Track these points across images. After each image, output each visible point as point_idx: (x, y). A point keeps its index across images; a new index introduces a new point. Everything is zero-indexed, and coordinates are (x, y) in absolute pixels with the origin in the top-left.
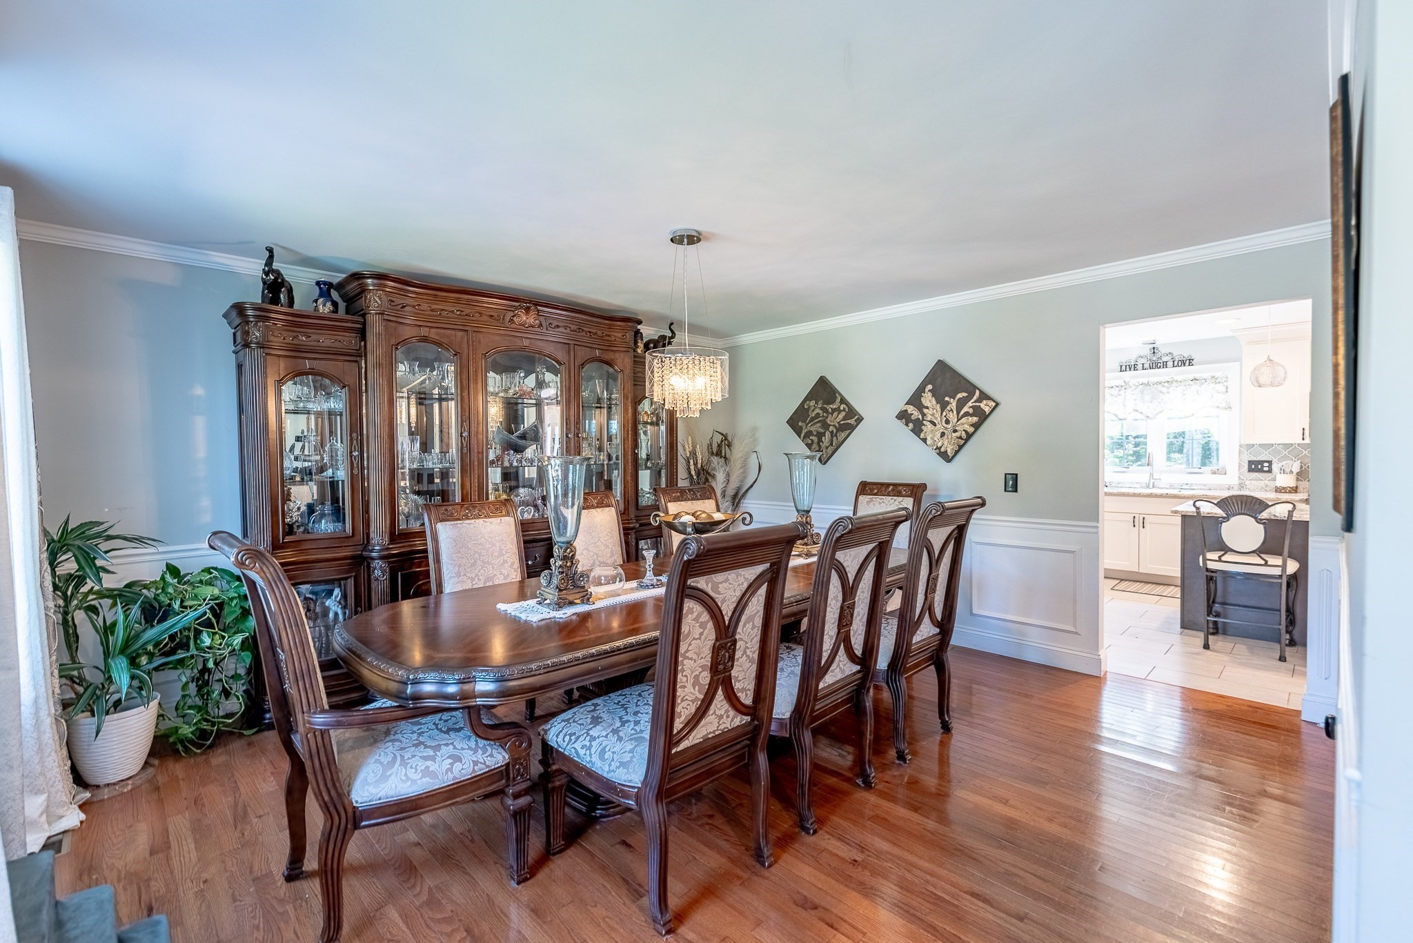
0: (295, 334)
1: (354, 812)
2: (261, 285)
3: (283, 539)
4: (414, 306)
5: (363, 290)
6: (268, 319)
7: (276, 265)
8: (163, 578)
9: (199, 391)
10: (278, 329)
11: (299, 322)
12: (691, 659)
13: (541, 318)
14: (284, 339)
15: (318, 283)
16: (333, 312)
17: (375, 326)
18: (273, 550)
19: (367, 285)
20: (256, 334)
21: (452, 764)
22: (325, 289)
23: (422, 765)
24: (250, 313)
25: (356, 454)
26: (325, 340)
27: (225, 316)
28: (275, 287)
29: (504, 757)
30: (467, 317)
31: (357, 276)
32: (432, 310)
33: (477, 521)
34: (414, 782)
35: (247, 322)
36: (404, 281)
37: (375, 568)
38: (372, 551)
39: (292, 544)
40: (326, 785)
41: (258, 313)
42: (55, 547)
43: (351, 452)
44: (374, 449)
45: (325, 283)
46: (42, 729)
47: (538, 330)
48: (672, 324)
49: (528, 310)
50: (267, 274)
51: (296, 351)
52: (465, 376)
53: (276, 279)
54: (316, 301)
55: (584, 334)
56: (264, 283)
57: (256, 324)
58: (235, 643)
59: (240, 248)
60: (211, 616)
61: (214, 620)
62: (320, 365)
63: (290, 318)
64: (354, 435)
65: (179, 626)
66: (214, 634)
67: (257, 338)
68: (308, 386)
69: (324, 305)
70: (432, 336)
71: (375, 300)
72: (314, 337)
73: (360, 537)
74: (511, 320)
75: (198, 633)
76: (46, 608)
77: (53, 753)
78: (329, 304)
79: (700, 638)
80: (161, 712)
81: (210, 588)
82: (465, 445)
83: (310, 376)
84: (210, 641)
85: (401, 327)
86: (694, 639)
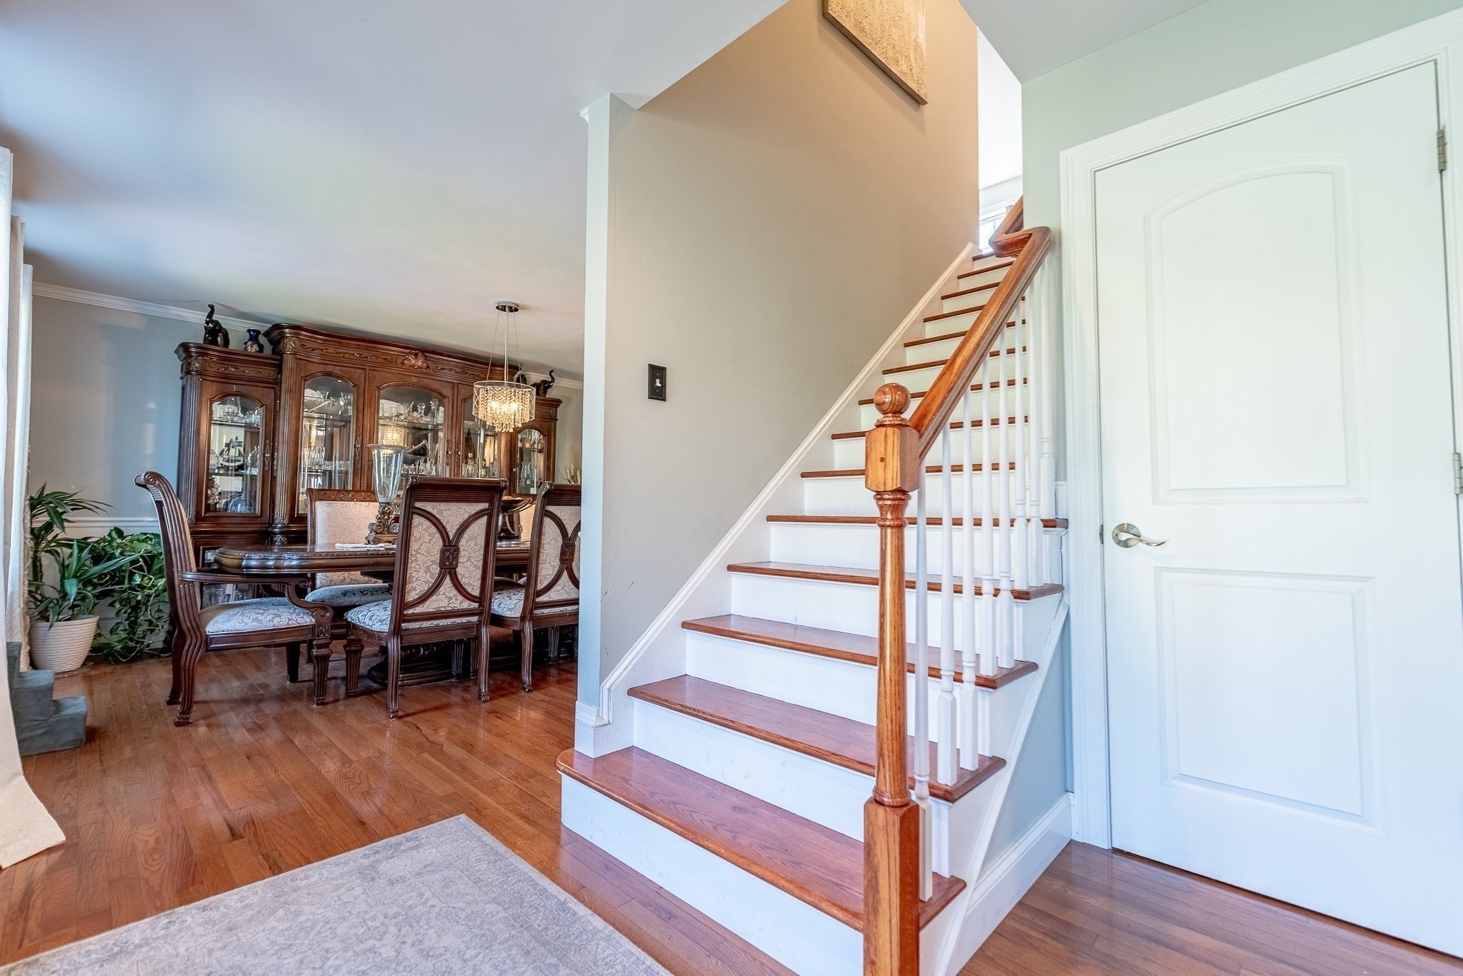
0: (226, 366)
1: (207, 638)
2: (204, 331)
3: (205, 514)
4: (322, 350)
5: (283, 336)
6: (206, 355)
7: (215, 317)
8: (110, 535)
9: (152, 405)
10: (214, 362)
11: (229, 358)
12: (423, 555)
13: (429, 362)
14: (218, 369)
15: (249, 331)
16: (259, 352)
17: (289, 363)
18: (196, 521)
19: (286, 333)
20: (196, 365)
21: (273, 618)
22: (254, 336)
23: (254, 616)
24: (193, 350)
25: (267, 455)
26: (249, 371)
27: (176, 352)
28: (215, 332)
29: (311, 620)
30: (365, 359)
31: (277, 326)
32: (337, 353)
33: (349, 503)
34: (247, 624)
35: (190, 357)
36: (315, 331)
37: (276, 541)
38: (275, 528)
39: (212, 519)
40: (189, 617)
41: (198, 350)
42: (34, 504)
43: (264, 454)
44: (283, 452)
45: (254, 331)
46: (14, 615)
47: (426, 371)
48: (552, 371)
49: (416, 355)
50: (207, 323)
51: (226, 378)
52: (361, 403)
53: (215, 326)
54: (246, 343)
55: (468, 375)
56: (206, 328)
57: (196, 359)
58: (159, 584)
59: (191, 304)
60: (143, 564)
61: (145, 567)
62: (244, 389)
63: (223, 355)
64: (268, 442)
65: (118, 565)
66: (144, 576)
67: (196, 367)
68: (236, 405)
69: (252, 347)
70: (336, 372)
71: (290, 345)
72: (241, 369)
73: (266, 518)
74: (403, 363)
75: (132, 574)
76: (25, 538)
77: (19, 634)
78: (255, 346)
79: (429, 543)
80: (99, 631)
81: (145, 544)
82: (357, 454)
83: (239, 398)
84: (140, 580)
85: (310, 365)
86: (424, 542)
